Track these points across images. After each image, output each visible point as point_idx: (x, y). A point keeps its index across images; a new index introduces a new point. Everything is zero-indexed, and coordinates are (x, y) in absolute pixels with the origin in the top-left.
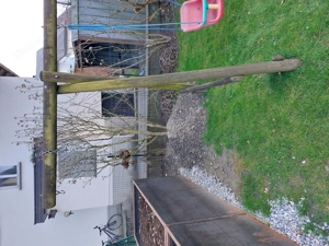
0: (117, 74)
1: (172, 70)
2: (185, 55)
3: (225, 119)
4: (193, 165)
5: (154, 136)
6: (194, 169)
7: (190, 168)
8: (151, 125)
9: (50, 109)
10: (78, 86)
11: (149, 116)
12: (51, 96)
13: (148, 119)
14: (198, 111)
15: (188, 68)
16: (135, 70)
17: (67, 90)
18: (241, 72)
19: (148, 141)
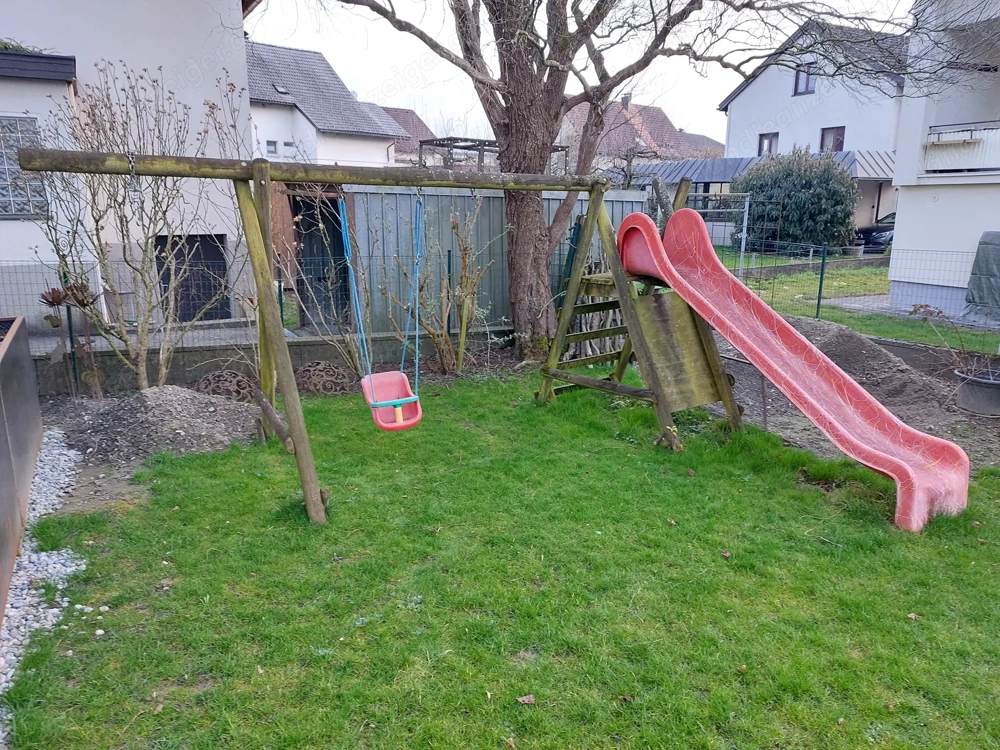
0: (279, 274)
1: (303, 388)
2: (334, 406)
3: (214, 476)
4: (83, 449)
5: (135, 363)
6: (72, 453)
7: (71, 447)
8: (162, 356)
9: (209, 170)
10: (251, 212)
11: (183, 350)
12: (231, 171)
13: (177, 351)
14: (219, 437)
15: (308, 412)
16: (296, 319)
17: (242, 195)
18: (300, 449)
19: (126, 353)
